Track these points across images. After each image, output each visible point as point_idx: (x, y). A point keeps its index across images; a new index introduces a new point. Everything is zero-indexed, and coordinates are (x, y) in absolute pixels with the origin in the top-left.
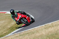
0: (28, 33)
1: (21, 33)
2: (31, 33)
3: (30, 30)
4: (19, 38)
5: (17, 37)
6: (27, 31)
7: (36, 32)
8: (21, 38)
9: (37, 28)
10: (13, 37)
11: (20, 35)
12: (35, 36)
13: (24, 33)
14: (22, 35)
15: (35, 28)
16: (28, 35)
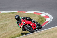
0: (47, 33)
1: (40, 32)
2: (50, 32)
3: (49, 30)
4: (39, 37)
5: (36, 36)
6: (46, 30)
7: (55, 32)
8: (40, 37)
9: (56, 27)
10: (33, 36)
11: (39, 35)
12: (54, 36)
13: (43, 32)
14: (41, 34)
15: (54, 28)
16: (47, 34)
